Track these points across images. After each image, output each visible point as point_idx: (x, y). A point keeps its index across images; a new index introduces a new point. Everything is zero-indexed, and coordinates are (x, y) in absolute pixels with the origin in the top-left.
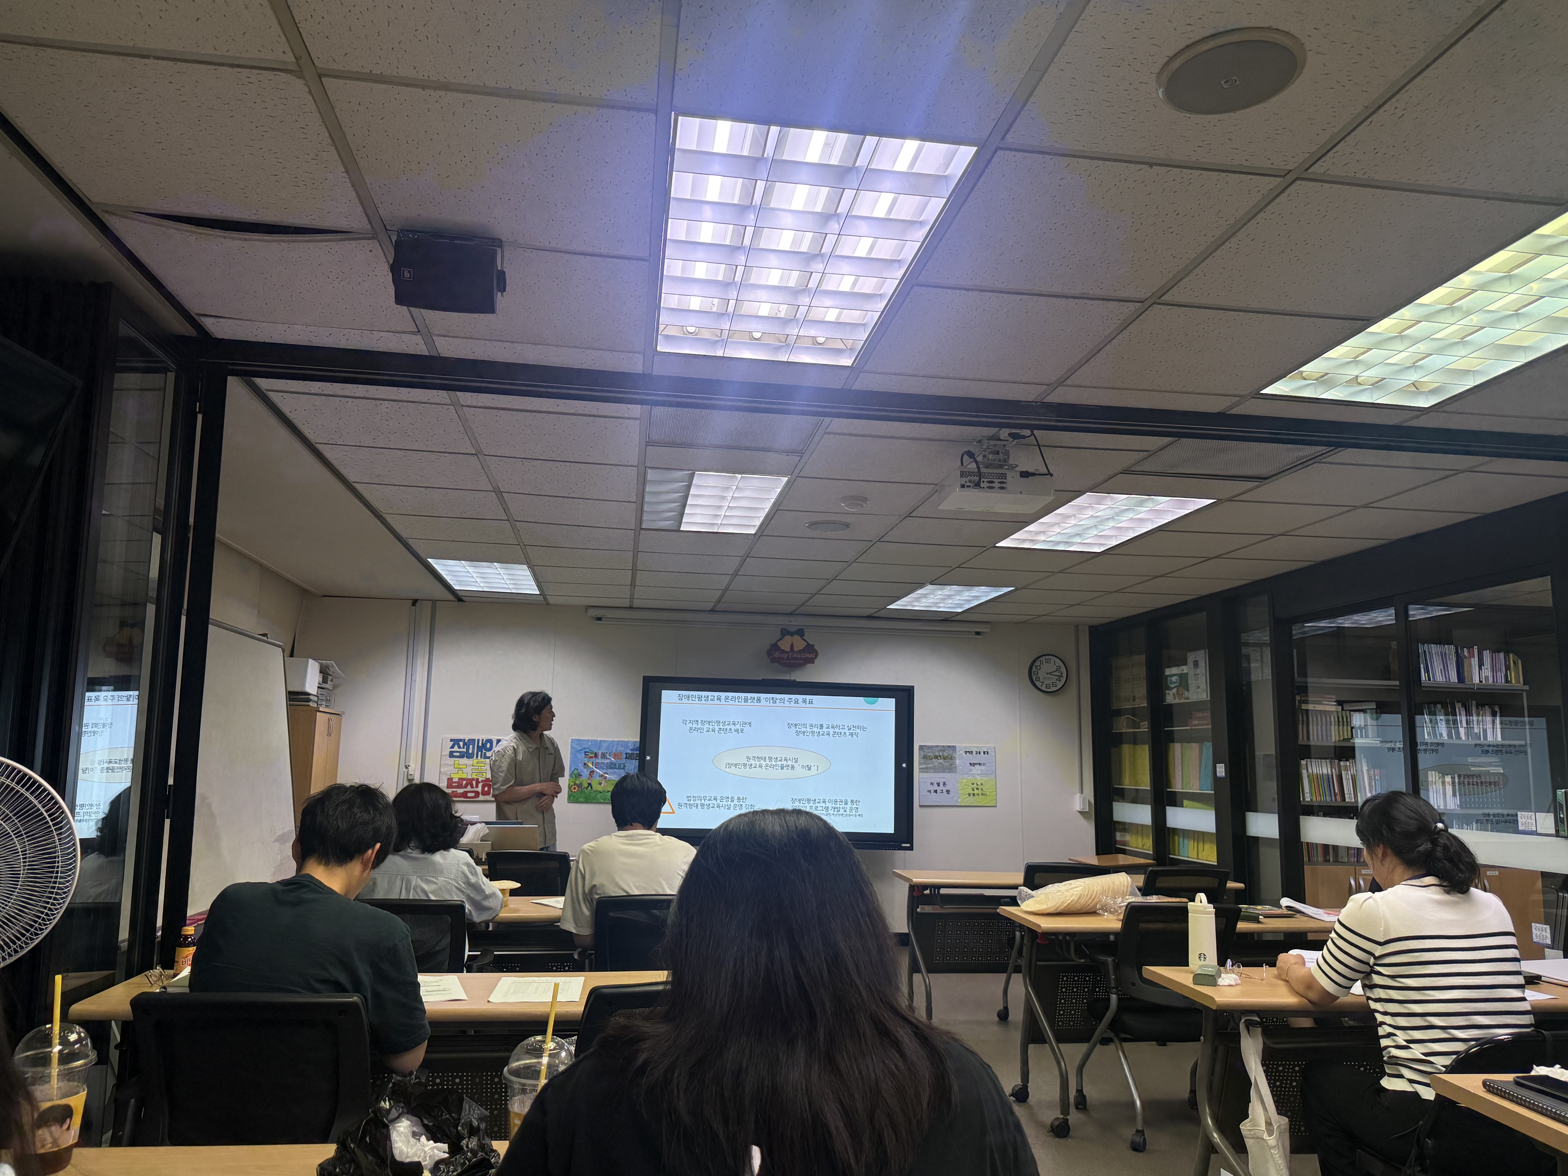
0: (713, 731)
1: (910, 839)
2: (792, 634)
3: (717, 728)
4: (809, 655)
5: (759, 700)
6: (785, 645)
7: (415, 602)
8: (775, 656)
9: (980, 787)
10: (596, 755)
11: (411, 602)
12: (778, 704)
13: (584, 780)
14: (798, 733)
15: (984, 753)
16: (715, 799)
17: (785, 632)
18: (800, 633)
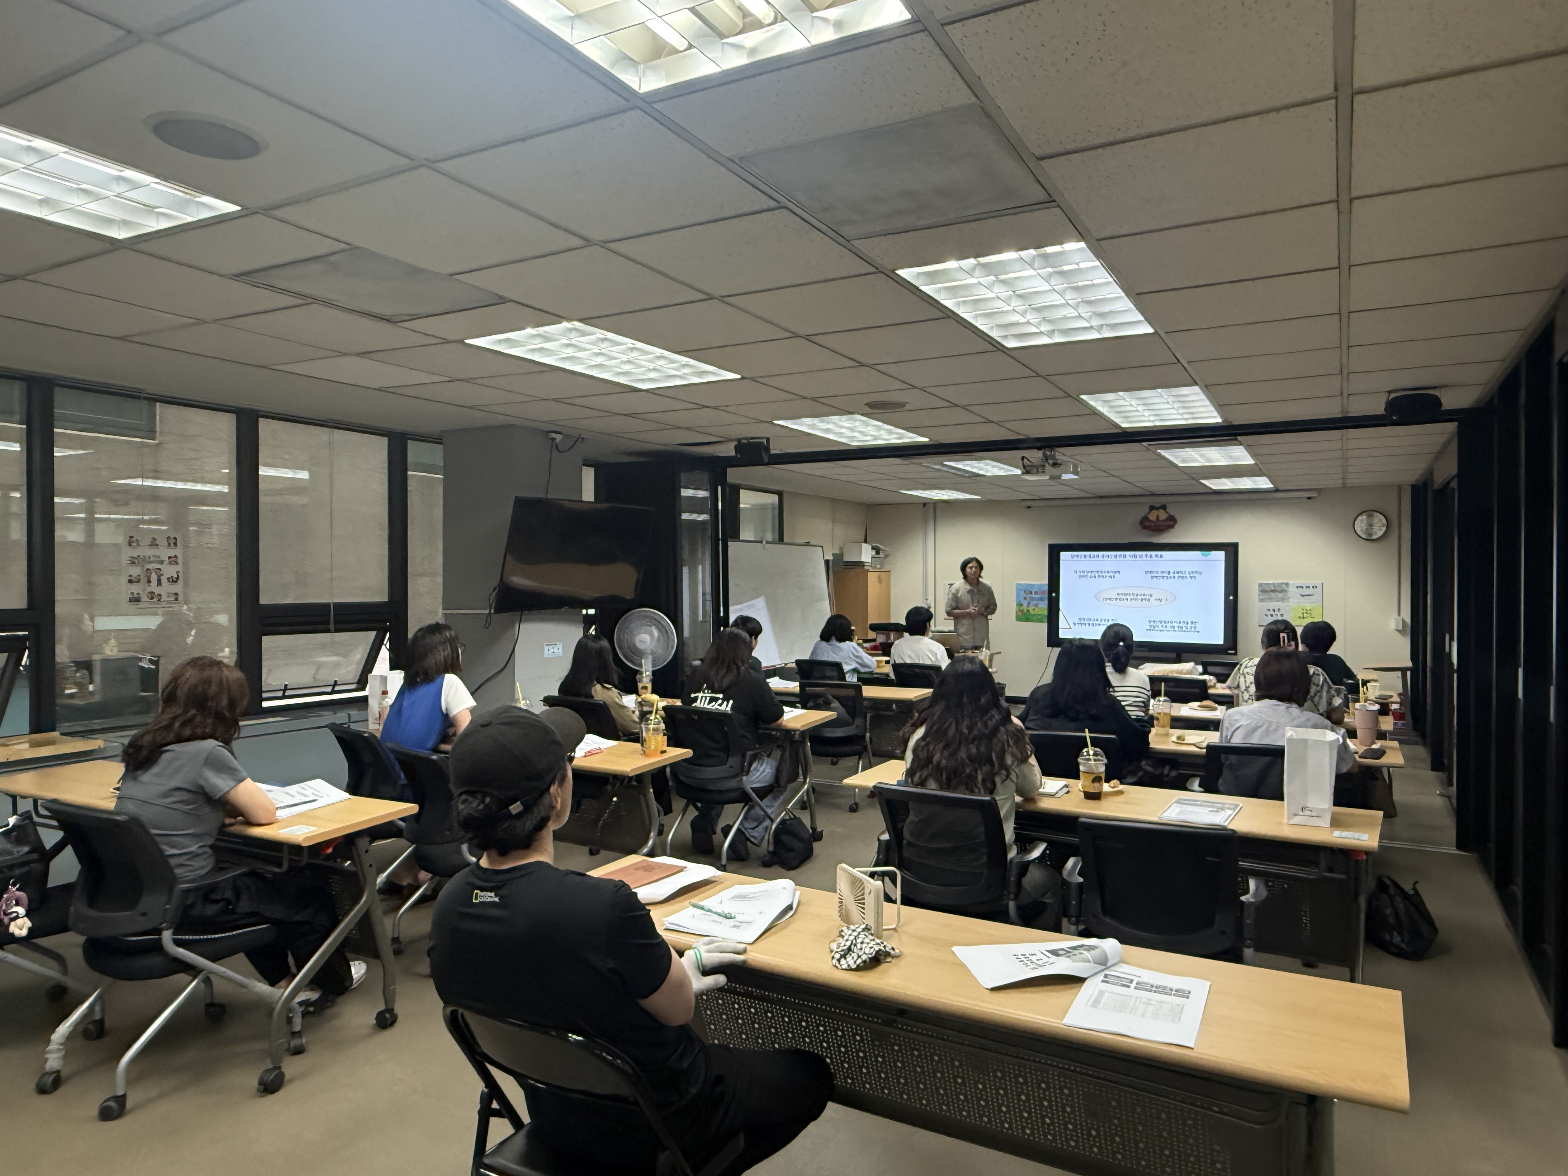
0: (1095, 577)
1: (1235, 648)
2: (1157, 509)
3: (1097, 575)
4: (1170, 523)
5: (1125, 556)
6: (1153, 516)
7: (924, 505)
8: (1145, 524)
9: (1308, 612)
10: (1031, 593)
11: (922, 505)
12: (1138, 558)
13: (1025, 608)
14: (1152, 577)
15: (1313, 587)
16: (1097, 620)
17: (1152, 508)
18: (1164, 507)
